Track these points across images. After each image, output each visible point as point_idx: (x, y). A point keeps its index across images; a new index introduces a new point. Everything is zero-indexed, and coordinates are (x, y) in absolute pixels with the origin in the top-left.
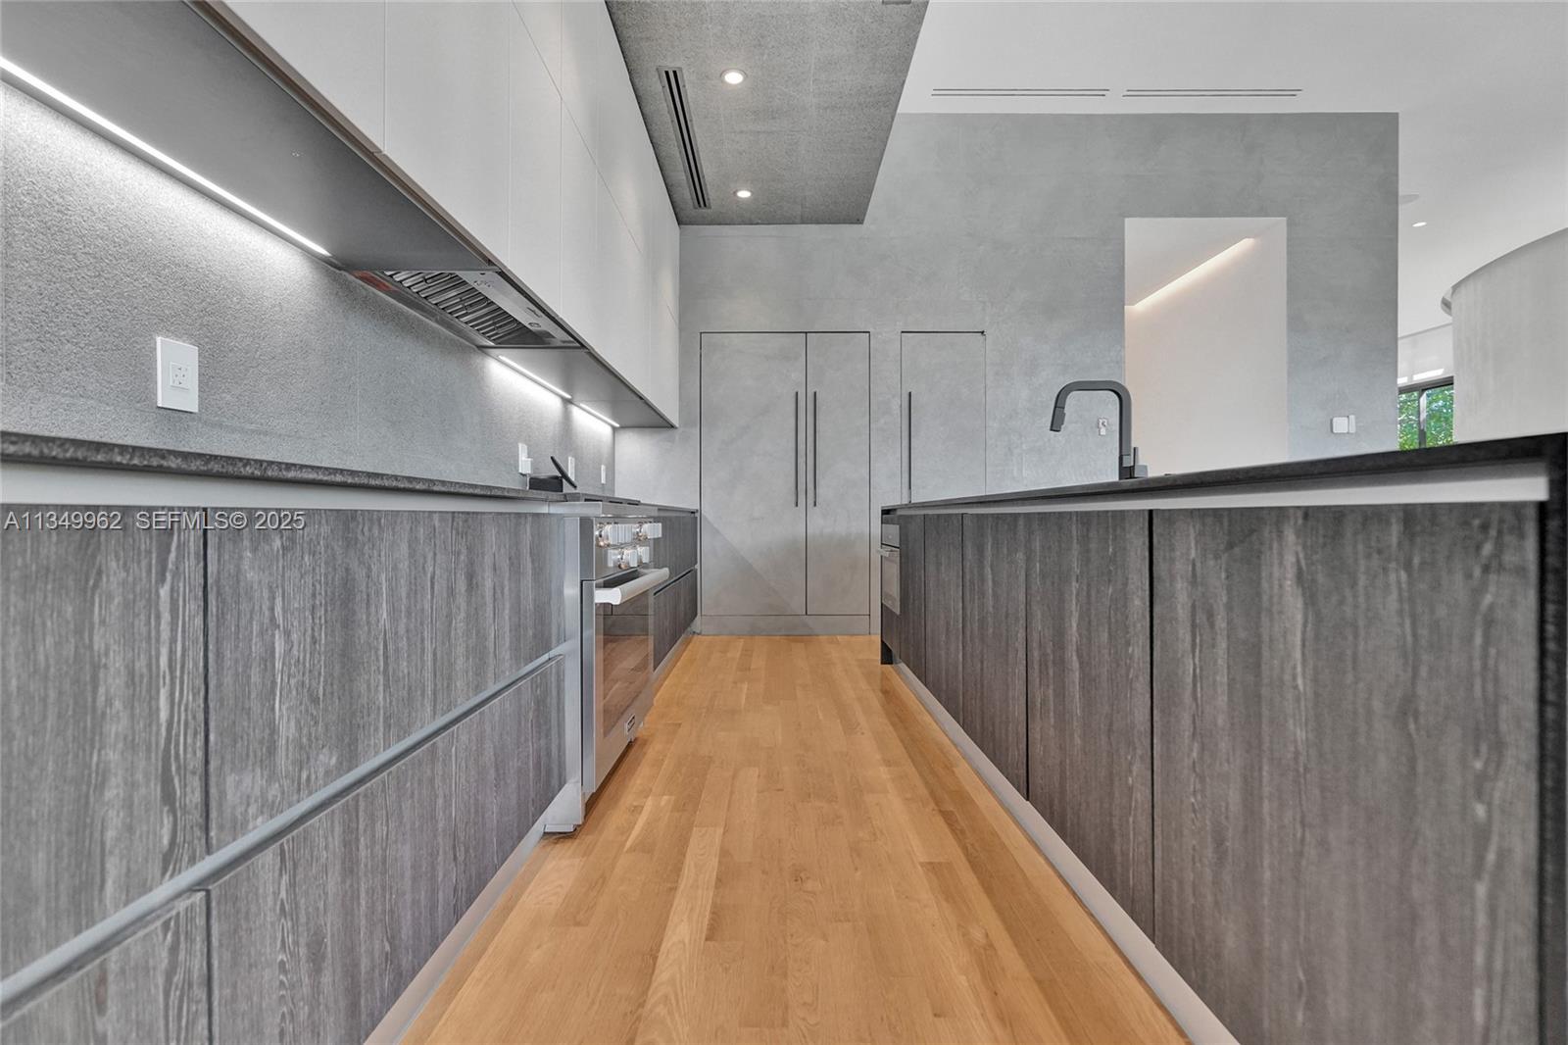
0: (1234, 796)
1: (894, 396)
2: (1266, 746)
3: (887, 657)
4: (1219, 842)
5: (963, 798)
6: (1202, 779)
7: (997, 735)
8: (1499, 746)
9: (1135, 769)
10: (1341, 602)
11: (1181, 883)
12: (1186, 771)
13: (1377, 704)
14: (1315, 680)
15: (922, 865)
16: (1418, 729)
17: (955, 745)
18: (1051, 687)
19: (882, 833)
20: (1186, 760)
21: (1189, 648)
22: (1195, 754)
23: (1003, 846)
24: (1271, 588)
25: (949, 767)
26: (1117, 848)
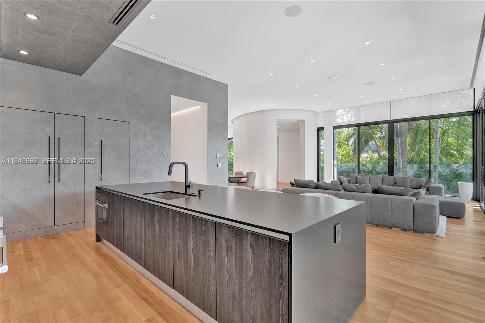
0: (237, 288)
1: (95, 141)
2: (244, 277)
3: (98, 239)
4: (234, 297)
5: (147, 291)
6: (229, 284)
7: (161, 271)
8: (283, 279)
9: (211, 281)
10: (259, 252)
11: (224, 307)
12: (225, 282)
13: (265, 271)
14: (254, 265)
15: (145, 321)
16: (272, 276)
17: (137, 271)
18: (183, 259)
19: (127, 316)
20: (225, 279)
21: (226, 255)
22: (227, 278)
23: (165, 304)
24: (245, 246)
25: (138, 281)
26: (206, 300)
